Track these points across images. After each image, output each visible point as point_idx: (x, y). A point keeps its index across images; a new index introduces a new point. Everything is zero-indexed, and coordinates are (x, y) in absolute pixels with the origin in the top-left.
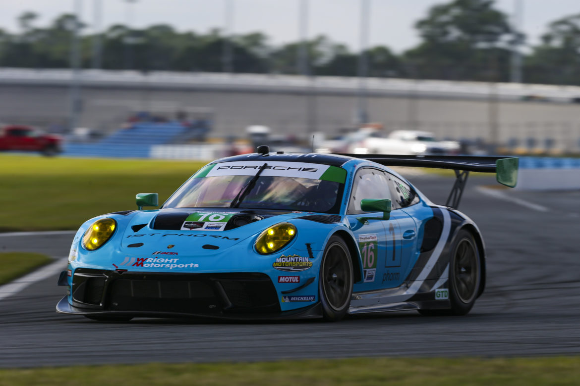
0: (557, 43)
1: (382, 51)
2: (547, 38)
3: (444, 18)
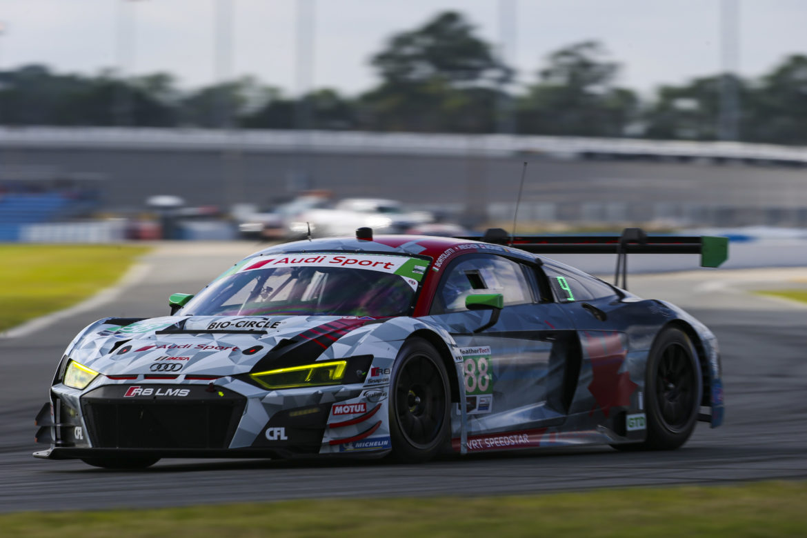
0: (559, 81)
1: (328, 94)
2: (546, 74)
3: (408, 50)
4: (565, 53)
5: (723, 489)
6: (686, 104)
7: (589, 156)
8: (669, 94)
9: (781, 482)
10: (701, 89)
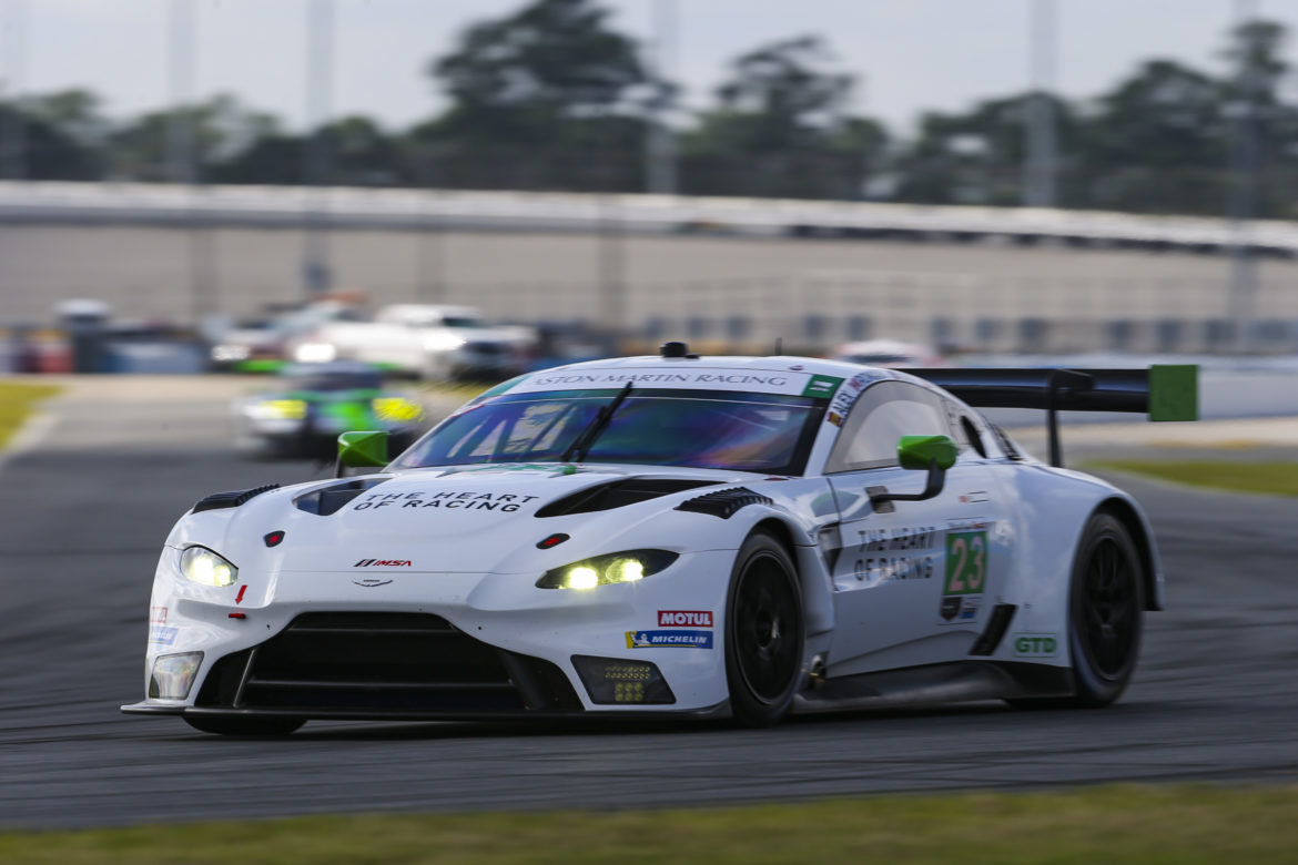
0: (750, 104)
1: (360, 126)
2: (728, 92)
3: (496, 52)
4: (762, 56)
5: (1038, 798)
6: (968, 145)
7: (803, 232)
8: (939, 127)
9: (1137, 786)
10: (991, 118)
